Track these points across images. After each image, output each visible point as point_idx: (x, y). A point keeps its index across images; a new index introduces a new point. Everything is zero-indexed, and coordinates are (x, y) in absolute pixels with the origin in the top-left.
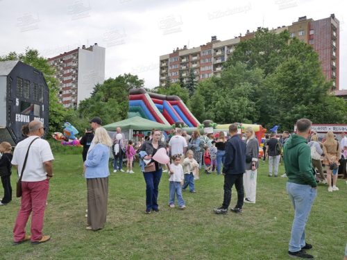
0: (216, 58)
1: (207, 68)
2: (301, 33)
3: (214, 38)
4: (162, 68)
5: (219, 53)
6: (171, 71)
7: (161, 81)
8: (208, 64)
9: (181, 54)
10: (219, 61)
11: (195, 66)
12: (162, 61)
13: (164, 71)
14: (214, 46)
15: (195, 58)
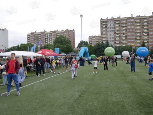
0: (46, 36)
1: (43, 39)
2: (67, 33)
3: (45, 31)
4: (28, 37)
5: (47, 35)
6: (32, 39)
7: (28, 41)
8: (44, 38)
9: (35, 34)
10: (47, 37)
11: (39, 38)
12: (28, 35)
13: (29, 38)
14: (45, 33)
15: (39, 36)
